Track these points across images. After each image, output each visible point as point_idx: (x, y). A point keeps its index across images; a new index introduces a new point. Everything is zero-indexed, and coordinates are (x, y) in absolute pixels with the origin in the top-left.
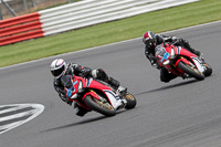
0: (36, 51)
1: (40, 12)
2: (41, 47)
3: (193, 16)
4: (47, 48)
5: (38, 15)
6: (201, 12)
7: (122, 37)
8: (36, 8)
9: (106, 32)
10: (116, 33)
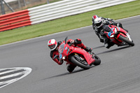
0: (26, 34)
1: (29, 10)
2: (30, 31)
3: (126, 12)
4: (34, 32)
5: (28, 11)
6: (131, 9)
7: (81, 25)
8: (26, 7)
9: (71, 22)
10: (77, 22)
